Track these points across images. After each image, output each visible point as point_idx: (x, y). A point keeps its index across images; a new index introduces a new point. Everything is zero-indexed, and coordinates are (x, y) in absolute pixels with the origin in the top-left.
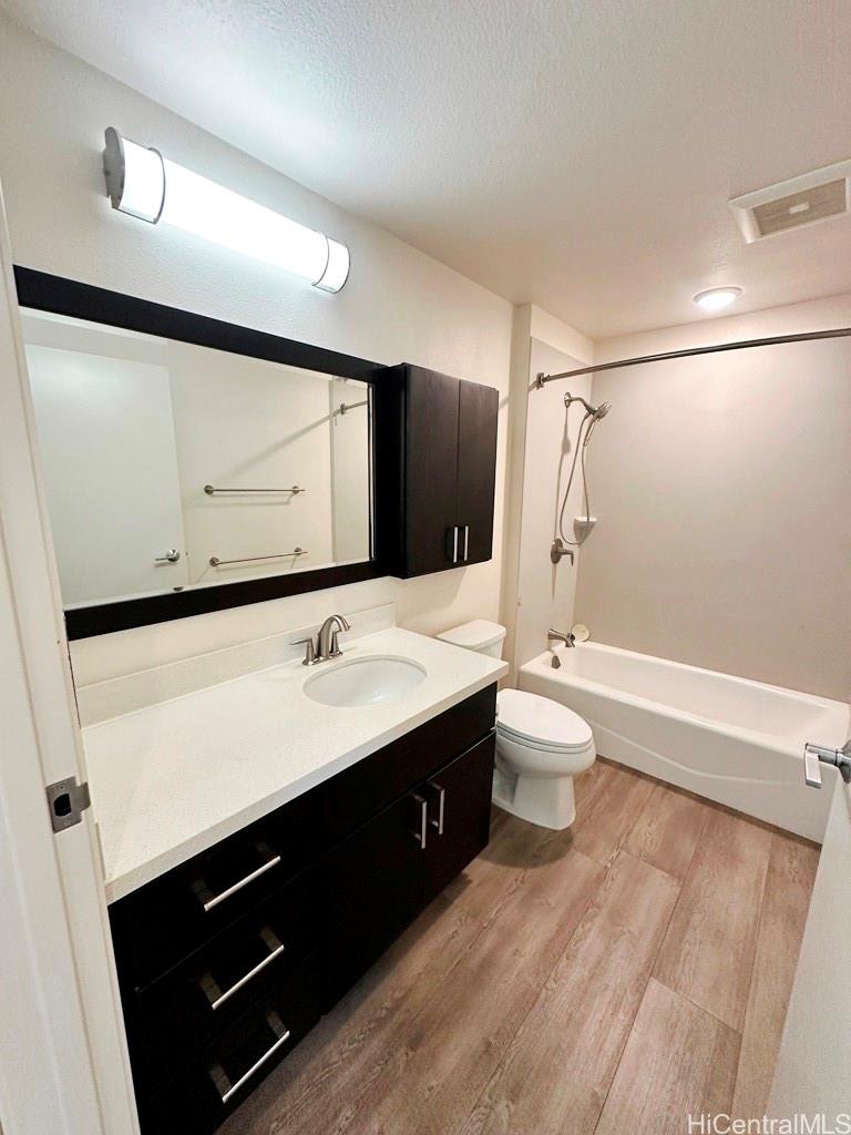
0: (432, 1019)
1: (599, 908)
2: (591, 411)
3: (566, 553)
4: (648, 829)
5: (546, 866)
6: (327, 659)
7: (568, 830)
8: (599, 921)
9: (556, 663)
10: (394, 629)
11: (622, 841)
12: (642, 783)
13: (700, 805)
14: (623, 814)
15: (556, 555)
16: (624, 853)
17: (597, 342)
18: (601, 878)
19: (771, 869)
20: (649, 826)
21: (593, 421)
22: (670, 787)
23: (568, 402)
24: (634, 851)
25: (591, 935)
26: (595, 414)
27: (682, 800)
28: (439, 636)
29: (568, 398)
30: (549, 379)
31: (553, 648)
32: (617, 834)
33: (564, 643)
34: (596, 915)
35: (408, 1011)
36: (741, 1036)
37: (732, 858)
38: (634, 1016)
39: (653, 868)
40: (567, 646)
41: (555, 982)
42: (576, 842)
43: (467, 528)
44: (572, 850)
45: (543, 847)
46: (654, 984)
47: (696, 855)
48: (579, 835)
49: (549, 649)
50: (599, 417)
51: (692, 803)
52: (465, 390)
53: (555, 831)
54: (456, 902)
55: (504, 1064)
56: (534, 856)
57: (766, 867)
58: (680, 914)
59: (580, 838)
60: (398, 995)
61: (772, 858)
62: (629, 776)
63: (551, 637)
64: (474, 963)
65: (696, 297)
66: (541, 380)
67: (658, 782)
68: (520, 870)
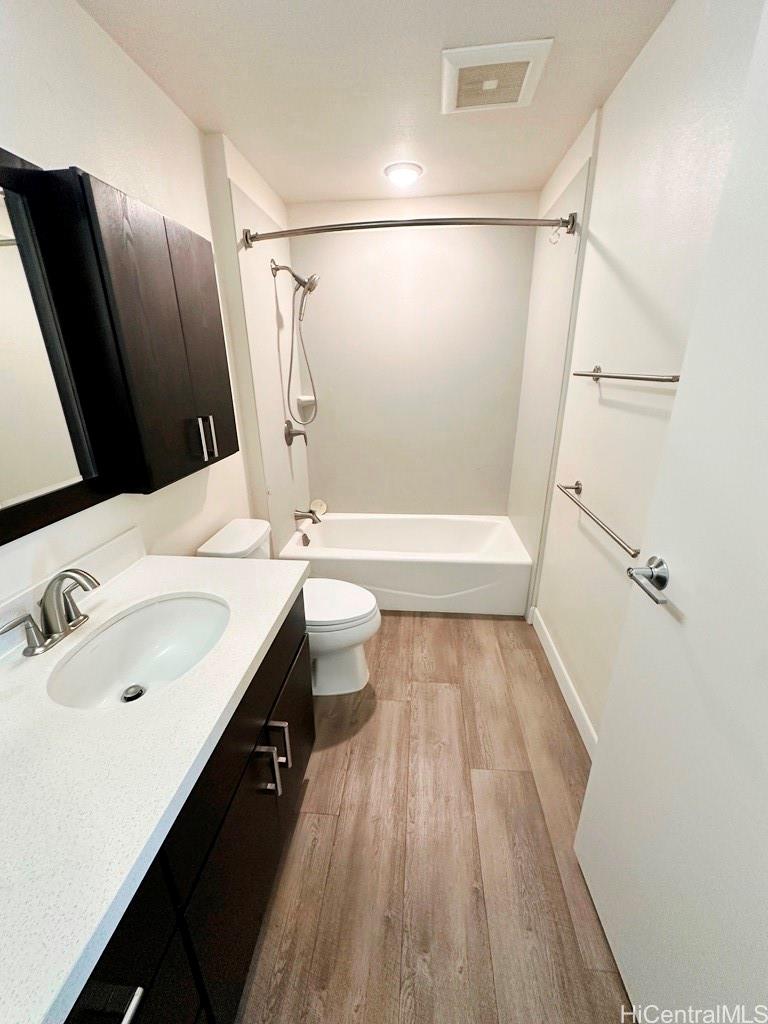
0: (330, 940)
1: (416, 738)
2: (301, 283)
3: (299, 434)
4: (422, 654)
5: (365, 727)
6: (67, 632)
7: (368, 685)
8: (421, 749)
9: (306, 541)
10: (146, 558)
11: (410, 674)
12: (405, 621)
13: (446, 620)
14: (402, 651)
15: (289, 437)
16: (415, 683)
17: (288, 205)
18: (408, 714)
19: (501, 647)
20: (422, 652)
21: (305, 294)
22: (423, 614)
23: (276, 269)
24: (420, 678)
25: (421, 765)
26: (305, 285)
27: (433, 621)
28: (200, 550)
29: (274, 266)
30: (255, 238)
31: (300, 527)
32: (405, 670)
33: (311, 520)
34: (417, 744)
35: (302, 954)
36: (532, 773)
37: (478, 649)
38: (473, 809)
39: (439, 684)
40: (314, 522)
41: (413, 822)
42: (378, 693)
43: (211, 418)
44: (379, 701)
45: (355, 711)
46: (475, 773)
47: (460, 659)
48: (378, 685)
49: (297, 530)
50: (310, 290)
51: (441, 620)
52: (172, 233)
53: (359, 692)
54: (302, 810)
55: (406, 926)
56: (352, 724)
57: (497, 646)
58: (467, 710)
59: (381, 687)
60: (285, 947)
61: (498, 637)
62: (393, 618)
63: (297, 518)
64: (343, 855)
65: (386, 169)
66: (249, 239)
67: (414, 614)
68: (345, 743)
